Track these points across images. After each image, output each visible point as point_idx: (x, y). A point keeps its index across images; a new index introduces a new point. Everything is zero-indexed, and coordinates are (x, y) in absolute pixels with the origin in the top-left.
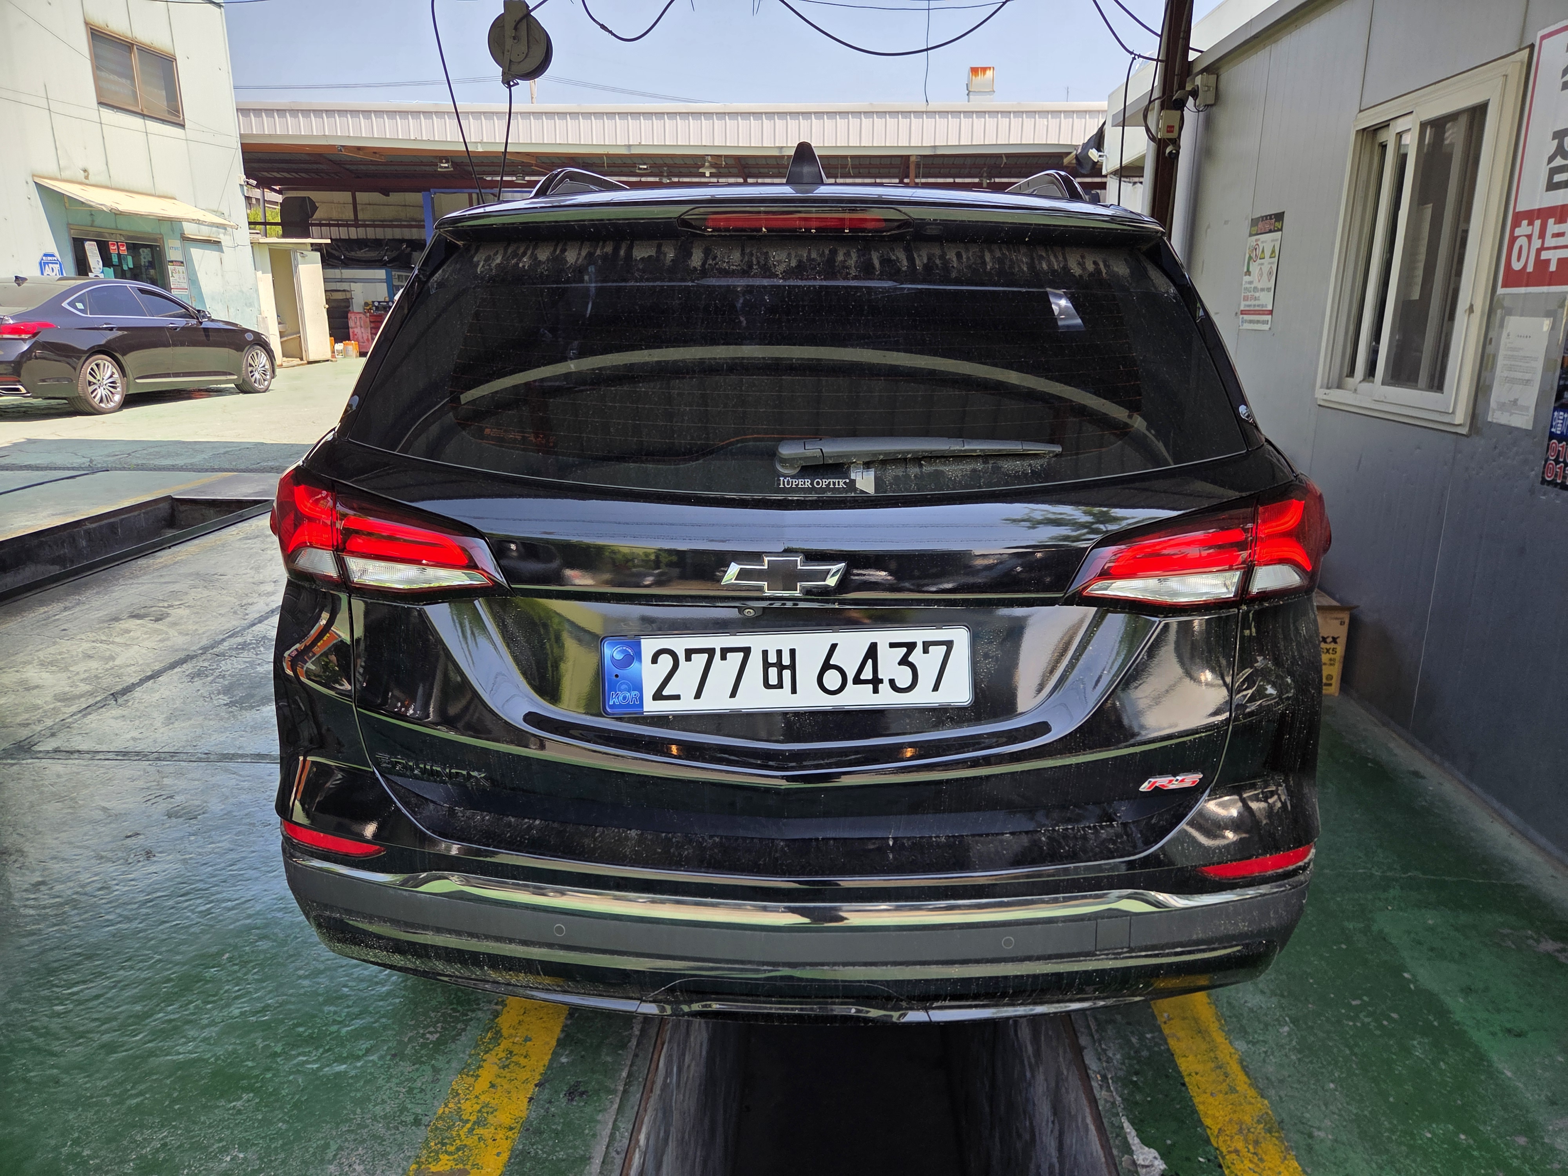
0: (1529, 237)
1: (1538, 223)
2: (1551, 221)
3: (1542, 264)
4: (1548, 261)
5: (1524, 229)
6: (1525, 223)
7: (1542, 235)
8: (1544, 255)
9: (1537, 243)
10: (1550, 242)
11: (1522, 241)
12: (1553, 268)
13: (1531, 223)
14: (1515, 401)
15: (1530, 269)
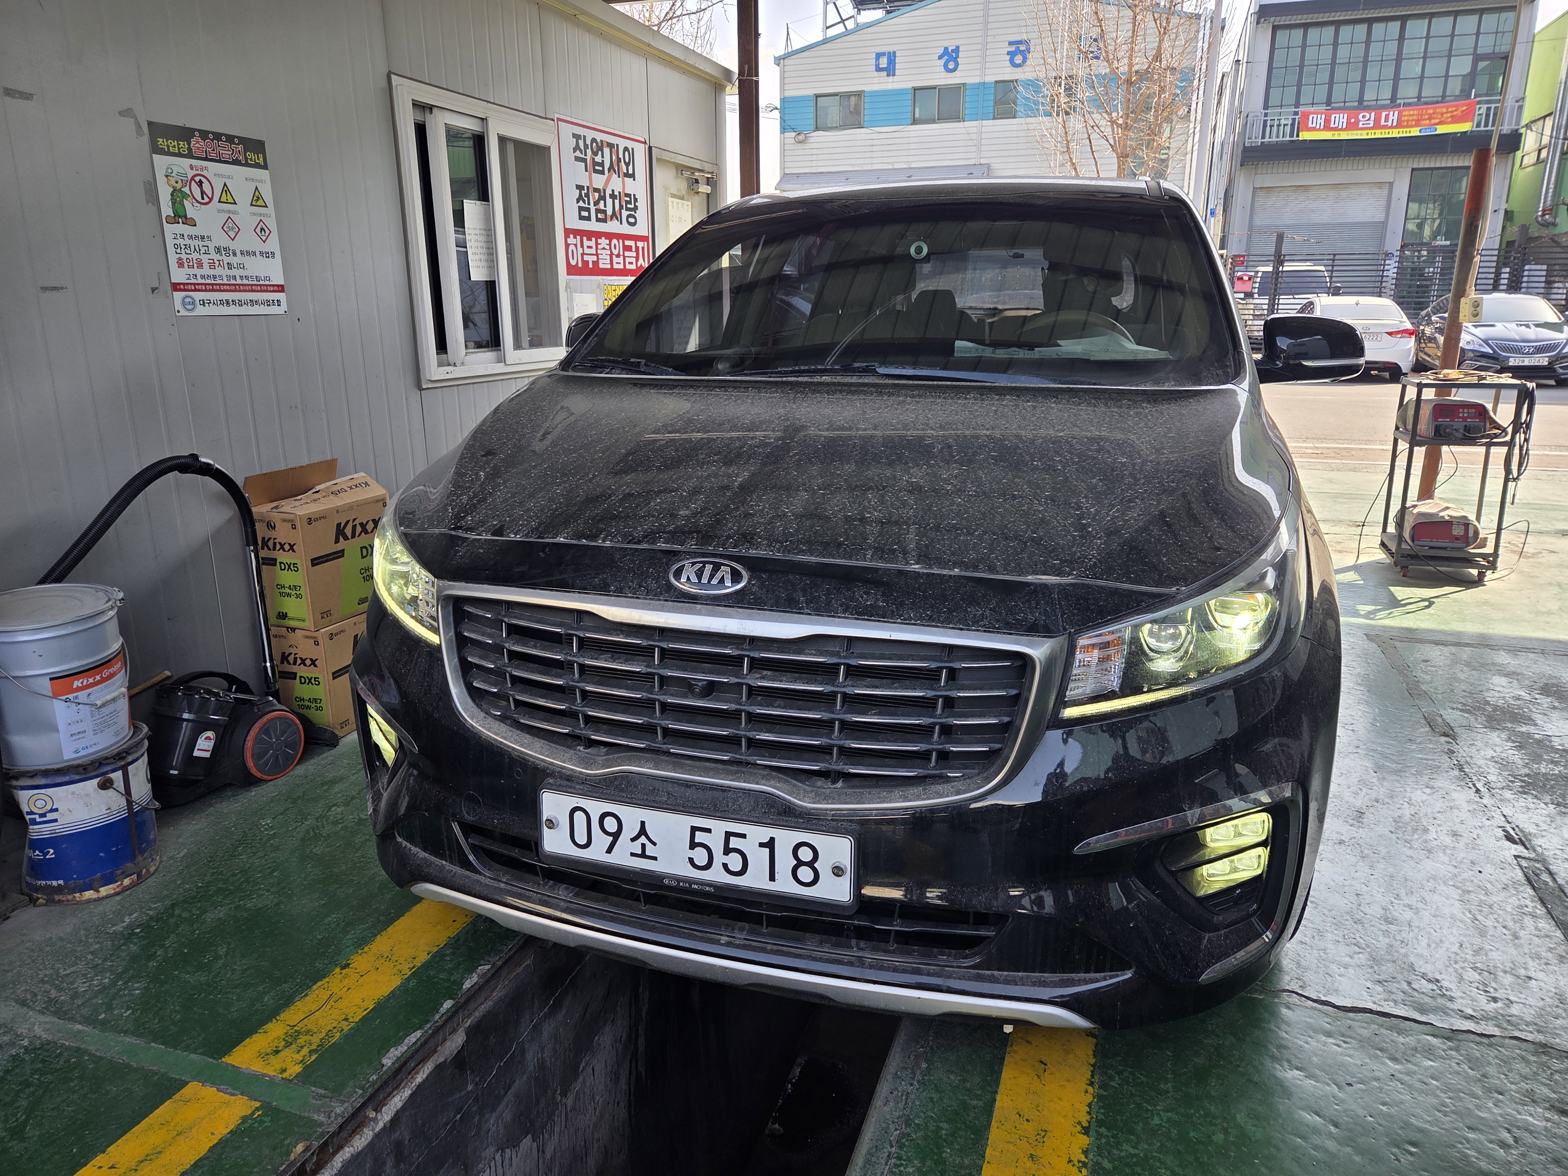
0: (576, 245)
1: (578, 237)
2: (585, 238)
3: (586, 263)
4: (588, 262)
5: (571, 240)
6: (571, 236)
7: (582, 246)
8: (586, 258)
9: (580, 251)
10: (587, 251)
12: (591, 266)
13: (575, 237)
15: (580, 265)
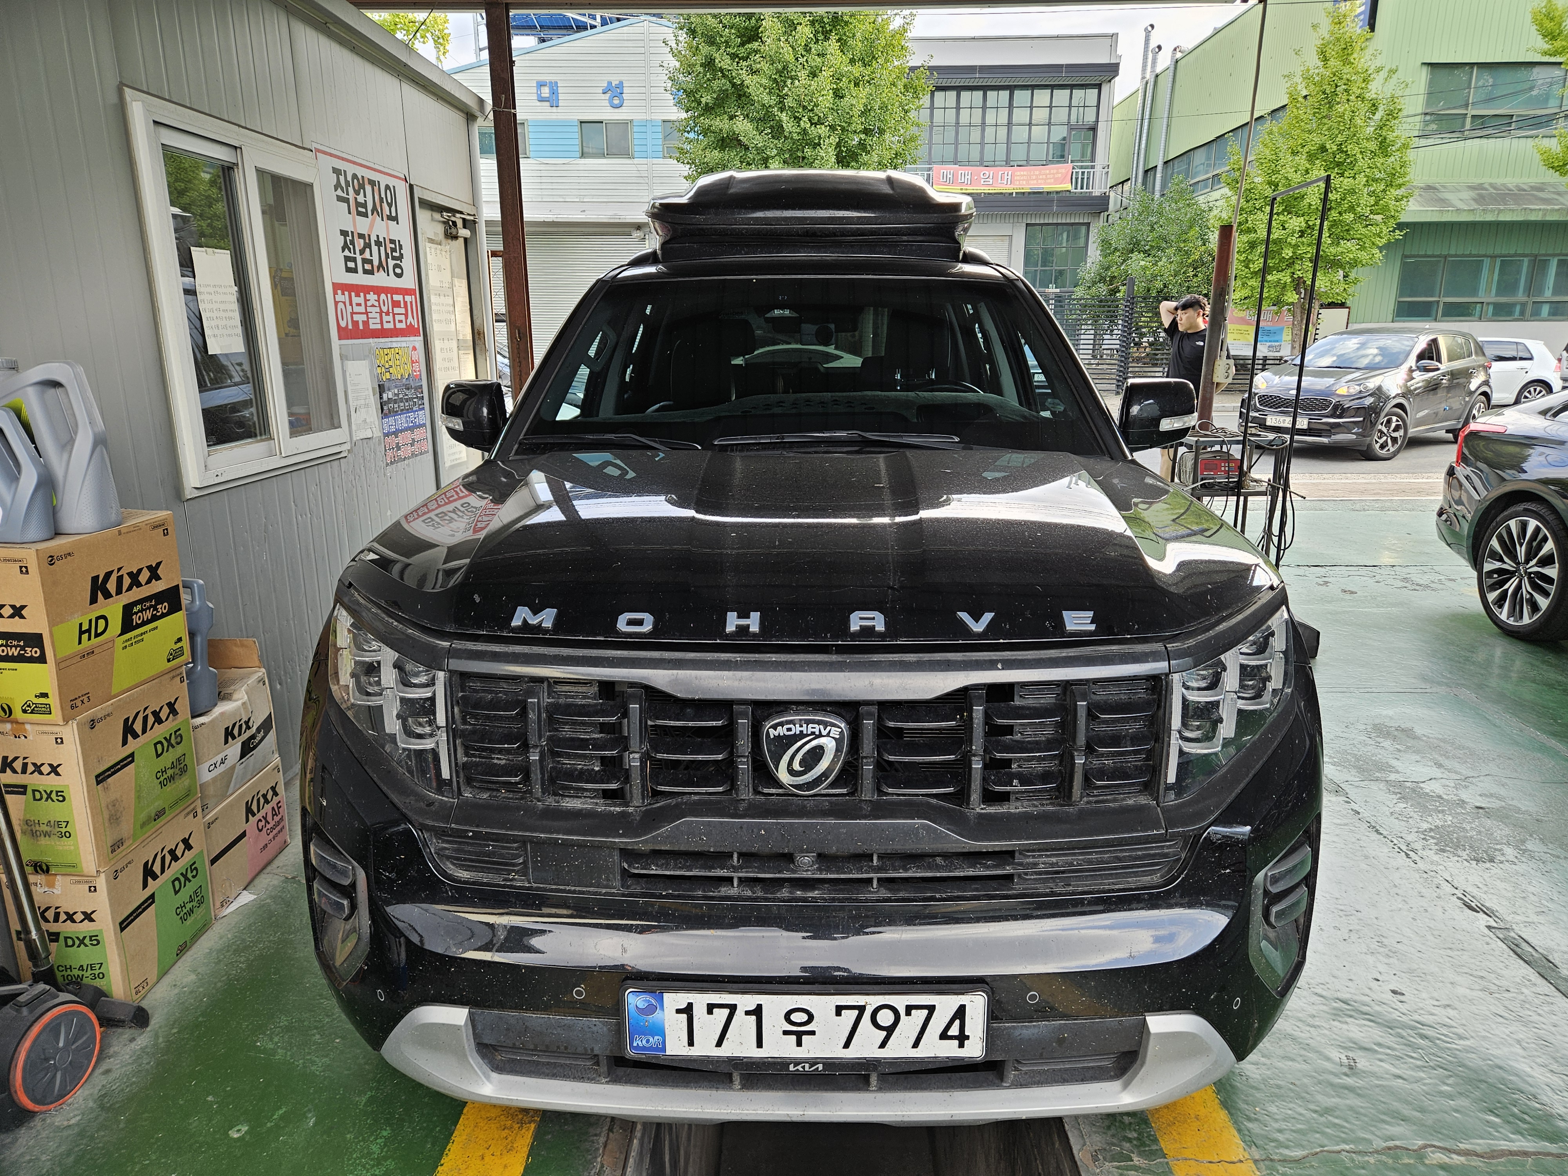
0: (344, 303)
1: (346, 293)
2: (353, 294)
3: (355, 323)
4: (358, 322)
5: (340, 297)
6: (339, 292)
7: (351, 304)
8: (356, 317)
9: (349, 309)
10: (357, 309)
11: (341, 305)
12: (361, 327)
13: (343, 294)
14: (365, 421)
15: (350, 327)
